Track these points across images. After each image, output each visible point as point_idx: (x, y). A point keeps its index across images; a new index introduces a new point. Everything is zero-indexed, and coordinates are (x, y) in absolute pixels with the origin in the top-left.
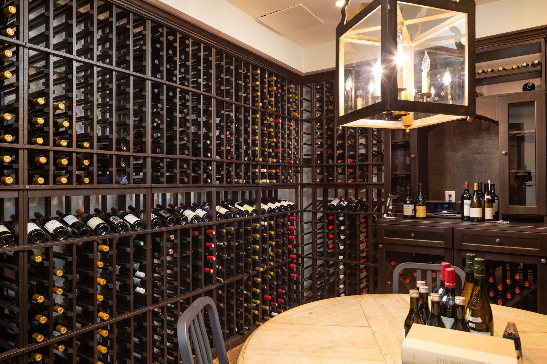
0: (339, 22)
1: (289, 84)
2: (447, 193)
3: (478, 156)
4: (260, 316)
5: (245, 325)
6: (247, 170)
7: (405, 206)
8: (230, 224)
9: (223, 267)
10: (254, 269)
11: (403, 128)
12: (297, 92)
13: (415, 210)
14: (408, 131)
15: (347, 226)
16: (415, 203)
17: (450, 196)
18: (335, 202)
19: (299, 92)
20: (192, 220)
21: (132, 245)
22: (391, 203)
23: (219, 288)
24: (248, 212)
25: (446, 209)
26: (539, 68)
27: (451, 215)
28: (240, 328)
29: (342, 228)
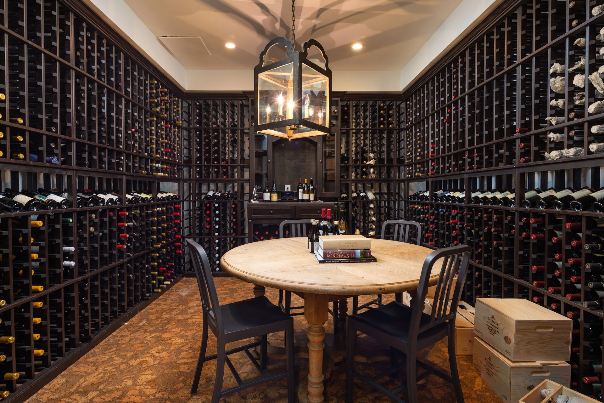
0: (258, 63)
1: (174, 97)
2: (286, 186)
3: (303, 164)
4: (157, 286)
5: (148, 293)
6: (147, 164)
7: (265, 194)
8: (136, 208)
9: (131, 245)
10: (153, 246)
11: (287, 138)
12: (179, 105)
13: (271, 197)
14: (290, 140)
15: (221, 211)
16: (271, 192)
17: (288, 188)
18: (211, 193)
19: (180, 105)
20: (107, 202)
21: (61, 222)
22: (256, 192)
23: (129, 262)
24: (148, 198)
25: (288, 195)
26: (337, 114)
27: (291, 199)
28: (143, 295)
29: (217, 212)
